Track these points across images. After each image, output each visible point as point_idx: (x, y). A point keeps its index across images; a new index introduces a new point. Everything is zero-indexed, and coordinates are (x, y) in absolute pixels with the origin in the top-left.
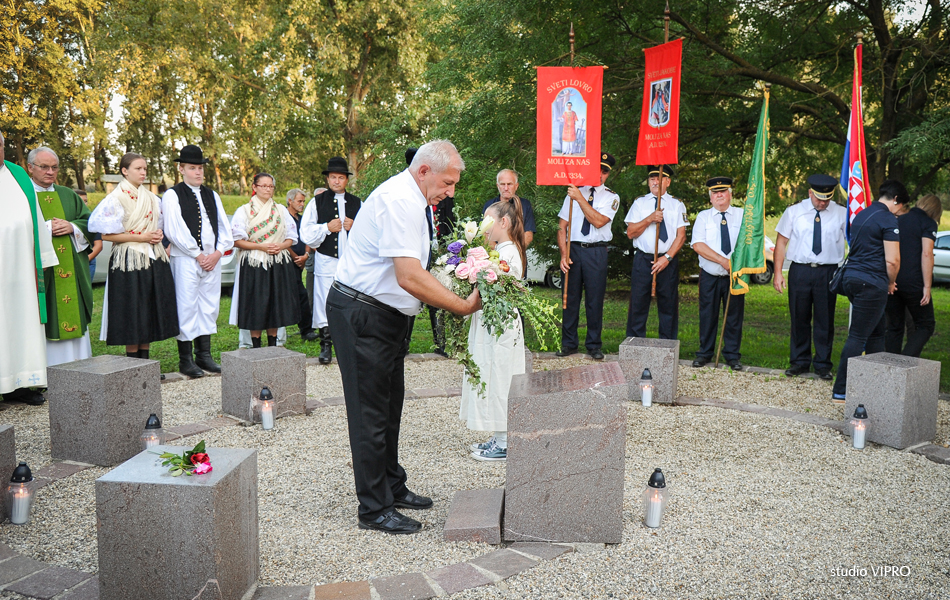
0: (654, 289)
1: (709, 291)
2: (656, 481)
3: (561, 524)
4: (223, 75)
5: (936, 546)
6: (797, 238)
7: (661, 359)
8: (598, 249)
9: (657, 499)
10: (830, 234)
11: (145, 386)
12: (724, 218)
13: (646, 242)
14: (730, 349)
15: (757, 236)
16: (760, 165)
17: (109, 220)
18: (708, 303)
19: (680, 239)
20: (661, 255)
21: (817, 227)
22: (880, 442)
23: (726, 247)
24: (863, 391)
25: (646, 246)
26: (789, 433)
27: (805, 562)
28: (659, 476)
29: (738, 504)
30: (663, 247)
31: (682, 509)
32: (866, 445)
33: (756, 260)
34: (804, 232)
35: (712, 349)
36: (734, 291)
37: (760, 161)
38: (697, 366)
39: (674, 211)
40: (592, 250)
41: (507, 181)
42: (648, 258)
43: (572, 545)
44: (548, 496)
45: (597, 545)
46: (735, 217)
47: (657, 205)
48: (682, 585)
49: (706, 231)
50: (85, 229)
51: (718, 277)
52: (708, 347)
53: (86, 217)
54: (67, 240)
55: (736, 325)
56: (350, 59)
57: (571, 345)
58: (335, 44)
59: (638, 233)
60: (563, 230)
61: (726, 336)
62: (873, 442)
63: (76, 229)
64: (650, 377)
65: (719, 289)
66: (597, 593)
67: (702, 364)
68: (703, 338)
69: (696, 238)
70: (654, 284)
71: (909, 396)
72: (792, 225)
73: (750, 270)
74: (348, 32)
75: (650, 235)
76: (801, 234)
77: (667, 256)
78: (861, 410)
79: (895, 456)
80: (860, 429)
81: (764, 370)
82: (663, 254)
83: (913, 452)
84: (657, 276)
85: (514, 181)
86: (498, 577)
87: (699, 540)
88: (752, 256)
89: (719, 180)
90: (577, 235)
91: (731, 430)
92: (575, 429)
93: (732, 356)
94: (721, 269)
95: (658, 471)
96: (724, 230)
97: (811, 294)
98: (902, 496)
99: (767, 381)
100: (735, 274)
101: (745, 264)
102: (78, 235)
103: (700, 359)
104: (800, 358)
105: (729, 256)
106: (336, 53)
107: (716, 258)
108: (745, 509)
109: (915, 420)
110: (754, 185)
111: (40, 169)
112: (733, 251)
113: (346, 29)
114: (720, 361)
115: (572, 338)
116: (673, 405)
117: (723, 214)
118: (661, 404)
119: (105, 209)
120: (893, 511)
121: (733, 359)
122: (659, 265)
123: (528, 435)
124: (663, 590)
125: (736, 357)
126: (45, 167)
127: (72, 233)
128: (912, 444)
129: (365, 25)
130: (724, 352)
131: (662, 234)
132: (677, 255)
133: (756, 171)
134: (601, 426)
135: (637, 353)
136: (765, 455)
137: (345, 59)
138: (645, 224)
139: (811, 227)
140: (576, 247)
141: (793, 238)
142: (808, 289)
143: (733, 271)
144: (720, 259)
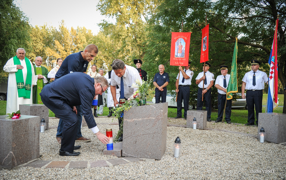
0: (203, 99)
1: (220, 99)
2: (177, 141)
3: (140, 152)
4: (109, 57)
5: (282, 171)
6: (248, 82)
7: (200, 115)
8: (187, 87)
9: (178, 147)
10: (259, 80)
11: (43, 111)
12: (225, 77)
13: (201, 85)
14: (227, 117)
15: (235, 81)
16: (235, 60)
17: (52, 74)
18: (220, 103)
19: (211, 84)
20: (205, 89)
21: (254, 78)
22: (270, 141)
23: (225, 86)
24: (264, 124)
25: (201, 86)
26: (239, 138)
27: (226, 170)
28: (178, 140)
29: (210, 153)
30: (206, 86)
31: (189, 153)
32: (264, 142)
33: (234, 88)
34: (250, 80)
35: (222, 117)
36: (227, 99)
37: (235, 59)
38: (217, 122)
39: (210, 76)
40: (185, 87)
41: (161, 67)
42: (201, 89)
43: (144, 159)
44: (136, 142)
45: (152, 160)
46: (228, 77)
47: (205, 74)
48: (174, 173)
49: (220, 81)
50: (47, 77)
51: (223, 95)
52: (220, 117)
53: (47, 74)
54: (42, 80)
55: (229, 110)
56: (140, 53)
57: (179, 116)
58: (136, 49)
59: (199, 83)
60: (177, 82)
61: (226, 114)
62: (267, 141)
63: (45, 77)
64: (196, 120)
65: (223, 99)
66: (141, 172)
67: (218, 122)
68: (219, 114)
69: (216, 83)
70: (203, 97)
71: (280, 124)
72: (246, 78)
73: (233, 92)
74: (139, 46)
75: (202, 83)
76: (249, 80)
77: (207, 89)
78: (262, 129)
79: (275, 145)
80: (262, 136)
81: (238, 124)
82: (206, 89)
83: (282, 145)
84: (204, 95)
85: (163, 67)
86: (112, 165)
87: (189, 161)
88: (233, 88)
89: (223, 66)
90: (180, 83)
91: (219, 136)
92: (145, 119)
93: (228, 119)
94: (224, 92)
95: (178, 137)
96: (225, 81)
97: (253, 100)
98: (273, 156)
99: (237, 126)
100: (228, 93)
101: (231, 90)
102: (45, 79)
103: (218, 120)
104: (250, 120)
105: (226, 88)
106: (136, 51)
107: (222, 89)
108: (212, 155)
109: (283, 134)
110: (234, 66)
111: (37, 61)
112: (227, 87)
113: (139, 45)
114: (224, 121)
115: (180, 113)
116: (203, 129)
117: (225, 76)
118: (199, 129)
119: (52, 72)
120: (267, 159)
121: (228, 120)
122: (204, 91)
123: (130, 120)
124: (166, 174)
125: (229, 120)
126: (38, 61)
127: (43, 78)
128: (282, 142)
129: (144, 44)
130: (226, 118)
131: (205, 82)
132: (210, 89)
133: (234, 62)
134: (154, 118)
135: (192, 113)
136: (227, 142)
137: (138, 52)
138: (201, 80)
139: (252, 78)
140: (180, 86)
141: (247, 83)
142: (252, 98)
143: (227, 92)
144: (223, 89)
